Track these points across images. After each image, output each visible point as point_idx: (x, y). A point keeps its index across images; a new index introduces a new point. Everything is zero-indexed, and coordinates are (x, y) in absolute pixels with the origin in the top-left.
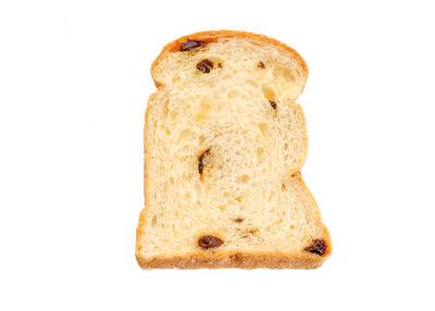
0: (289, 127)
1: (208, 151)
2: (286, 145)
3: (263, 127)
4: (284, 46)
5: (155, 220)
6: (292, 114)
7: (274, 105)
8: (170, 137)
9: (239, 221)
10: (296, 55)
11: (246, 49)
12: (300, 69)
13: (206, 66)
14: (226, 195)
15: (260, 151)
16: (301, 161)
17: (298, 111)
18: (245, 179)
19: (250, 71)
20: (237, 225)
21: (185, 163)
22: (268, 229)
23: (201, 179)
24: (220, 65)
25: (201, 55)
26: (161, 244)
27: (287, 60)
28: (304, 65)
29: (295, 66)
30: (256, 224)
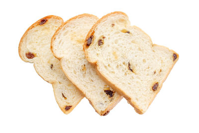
0: (138, 34)
1: (129, 65)
2: (143, 40)
3: (133, 42)
4: (112, 13)
5: (137, 99)
6: (135, 30)
7: (129, 32)
9: (155, 73)
10: (118, 13)
11: (104, 25)
12: (123, 15)
13: (100, 42)
14: (145, 70)
15: (140, 49)
16: (151, 40)
17: (135, 28)
18: (144, 61)
19: (112, 31)
20: (156, 74)
21: (128, 75)
22: (162, 66)
23: (136, 74)
24: (104, 38)
25: (96, 40)
26: (145, 103)
27: (117, 16)
28: (123, 13)
29: (121, 16)
30: (159, 69)
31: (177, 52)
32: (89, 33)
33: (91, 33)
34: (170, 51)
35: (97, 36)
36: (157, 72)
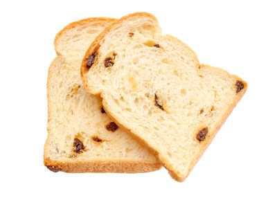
0: (174, 49)
1: (156, 97)
2: (182, 58)
3: (165, 61)
4: (130, 16)
5: (169, 154)
6: (169, 42)
7: (157, 46)
8: (133, 111)
9: (202, 111)
10: (140, 14)
11: (116, 35)
12: (149, 18)
13: (109, 62)
14: (184, 107)
15: (176, 73)
16: (196, 58)
17: (170, 38)
18: (183, 92)
19: (129, 43)
20: (204, 114)
21: (153, 114)
22: (215, 101)
23: (167, 113)
24: (115, 55)
25: (101, 59)
26: (184, 161)
27: (139, 20)
28: (149, 15)
29: (145, 20)
30: (210, 105)
31: (244, 79)
32: (90, 48)
33: (93, 48)
34: (230, 76)
35: (104, 53)
36: (206, 111)
